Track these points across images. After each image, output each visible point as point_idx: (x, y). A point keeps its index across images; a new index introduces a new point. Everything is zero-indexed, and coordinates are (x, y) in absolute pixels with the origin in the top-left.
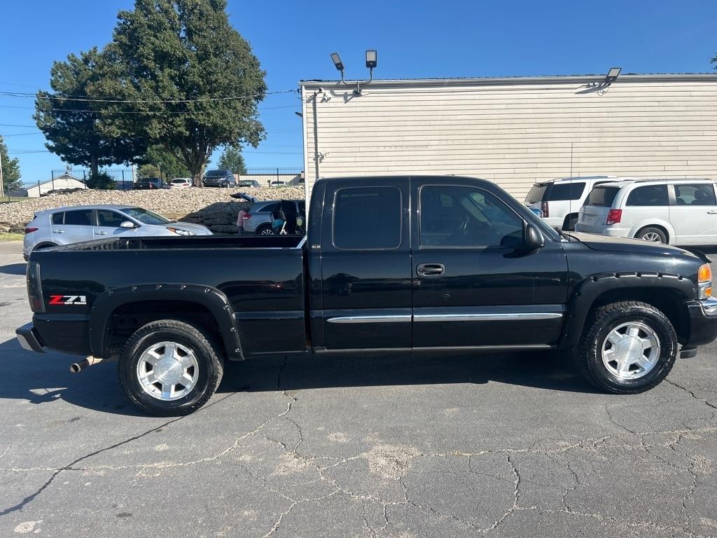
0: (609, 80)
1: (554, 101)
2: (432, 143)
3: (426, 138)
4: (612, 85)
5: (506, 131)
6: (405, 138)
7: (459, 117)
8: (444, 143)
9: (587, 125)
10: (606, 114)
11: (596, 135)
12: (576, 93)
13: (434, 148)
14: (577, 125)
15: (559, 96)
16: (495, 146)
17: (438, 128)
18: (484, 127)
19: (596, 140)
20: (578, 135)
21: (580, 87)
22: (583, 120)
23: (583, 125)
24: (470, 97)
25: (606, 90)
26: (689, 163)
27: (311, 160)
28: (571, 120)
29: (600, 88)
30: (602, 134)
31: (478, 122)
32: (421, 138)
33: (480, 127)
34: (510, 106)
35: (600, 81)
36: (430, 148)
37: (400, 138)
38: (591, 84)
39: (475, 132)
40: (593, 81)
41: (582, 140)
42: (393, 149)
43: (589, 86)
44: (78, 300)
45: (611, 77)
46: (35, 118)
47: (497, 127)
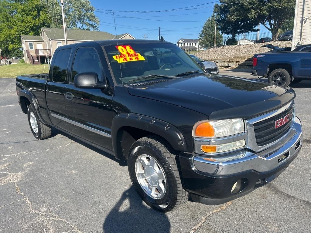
27: (299, 22)
46: (212, 16)
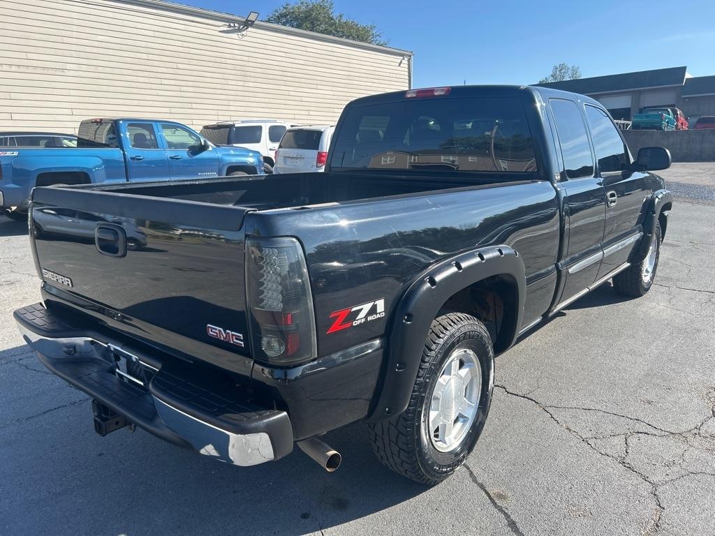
0: (248, 24)
1: (201, 36)
2: (68, 66)
3: (59, 59)
4: (250, 29)
5: (156, 63)
6: (30, 56)
7: (100, 38)
8: (84, 68)
9: (232, 67)
10: (246, 58)
11: (241, 78)
12: (220, 31)
13: (71, 73)
14: (223, 66)
15: (204, 31)
16: (146, 80)
17: (74, 47)
18: (132, 55)
19: (241, 83)
20: (226, 76)
21: (223, 26)
22: (228, 61)
23: (229, 66)
24: (111, 15)
25: (244, 33)
26: (311, 113)
28: (218, 60)
29: (239, 30)
30: (246, 78)
31: (123, 47)
32: (53, 58)
33: (127, 54)
34: (157, 34)
35: (240, 23)
36: (67, 73)
37: (23, 55)
38: (232, 25)
39: (122, 60)
40: (234, 21)
41: (230, 82)
42: (14, 68)
43: (230, 26)
44: (373, 310)
45: (250, 21)
47: (145, 56)
